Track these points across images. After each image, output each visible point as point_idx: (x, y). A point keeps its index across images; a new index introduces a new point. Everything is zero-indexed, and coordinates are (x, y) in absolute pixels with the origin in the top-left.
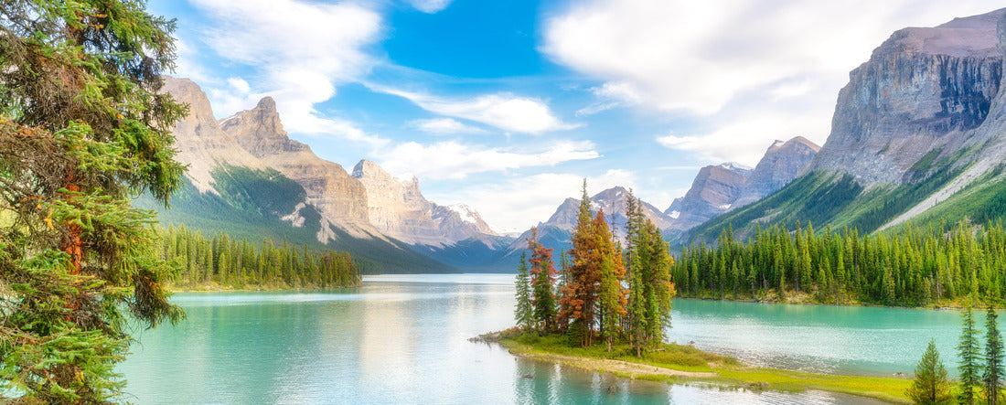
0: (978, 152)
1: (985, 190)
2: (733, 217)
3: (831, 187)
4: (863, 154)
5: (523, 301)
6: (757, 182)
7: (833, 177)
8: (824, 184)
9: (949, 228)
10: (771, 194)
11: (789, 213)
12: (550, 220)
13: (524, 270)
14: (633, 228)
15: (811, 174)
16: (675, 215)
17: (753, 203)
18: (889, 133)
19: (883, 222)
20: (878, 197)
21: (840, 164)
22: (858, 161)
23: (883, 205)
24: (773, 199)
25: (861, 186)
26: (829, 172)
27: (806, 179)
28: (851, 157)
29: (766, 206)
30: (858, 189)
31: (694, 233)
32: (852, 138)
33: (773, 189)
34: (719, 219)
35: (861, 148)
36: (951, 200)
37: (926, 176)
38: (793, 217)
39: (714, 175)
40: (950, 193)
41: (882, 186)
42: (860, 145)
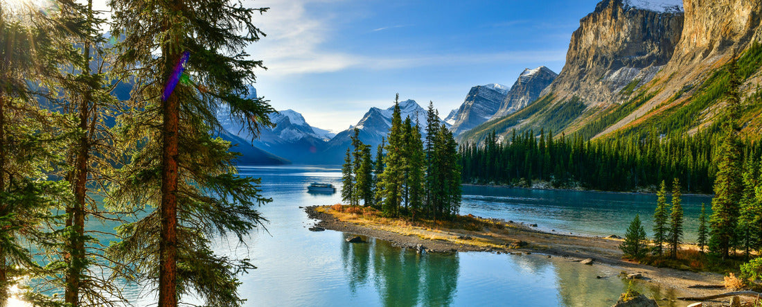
0: (666, 82)
1: (670, 110)
2: (494, 125)
3: (564, 104)
4: (588, 81)
5: (348, 184)
6: (512, 99)
7: (566, 97)
8: (560, 102)
9: (644, 136)
10: (522, 108)
11: (534, 122)
12: (359, 124)
13: (349, 161)
14: (431, 130)
15: (551, 94)
16: (452, 122)
17: (508, 115)
18: (606, 66)
19: (599, 131)
20: (597, 113)
21: (571, 88)
22: (583, 86)
23: (600, 119)
24: (523, 112)
25: (585, 104)
26: (563, 94)
27: (547, 97)
28: (578, 82)
29: (518, 117)
30: (583, 107)
31: (466, 136)
32: (580, 68)
33: (523, 105)
34: (484, 126)
35: (586, 76)
36: (646, 117)
37: (630, 99)
38: (537, 125)
39: (481, 93)
40: (646, 111)
41: (599, 104)
42: (585, 74)
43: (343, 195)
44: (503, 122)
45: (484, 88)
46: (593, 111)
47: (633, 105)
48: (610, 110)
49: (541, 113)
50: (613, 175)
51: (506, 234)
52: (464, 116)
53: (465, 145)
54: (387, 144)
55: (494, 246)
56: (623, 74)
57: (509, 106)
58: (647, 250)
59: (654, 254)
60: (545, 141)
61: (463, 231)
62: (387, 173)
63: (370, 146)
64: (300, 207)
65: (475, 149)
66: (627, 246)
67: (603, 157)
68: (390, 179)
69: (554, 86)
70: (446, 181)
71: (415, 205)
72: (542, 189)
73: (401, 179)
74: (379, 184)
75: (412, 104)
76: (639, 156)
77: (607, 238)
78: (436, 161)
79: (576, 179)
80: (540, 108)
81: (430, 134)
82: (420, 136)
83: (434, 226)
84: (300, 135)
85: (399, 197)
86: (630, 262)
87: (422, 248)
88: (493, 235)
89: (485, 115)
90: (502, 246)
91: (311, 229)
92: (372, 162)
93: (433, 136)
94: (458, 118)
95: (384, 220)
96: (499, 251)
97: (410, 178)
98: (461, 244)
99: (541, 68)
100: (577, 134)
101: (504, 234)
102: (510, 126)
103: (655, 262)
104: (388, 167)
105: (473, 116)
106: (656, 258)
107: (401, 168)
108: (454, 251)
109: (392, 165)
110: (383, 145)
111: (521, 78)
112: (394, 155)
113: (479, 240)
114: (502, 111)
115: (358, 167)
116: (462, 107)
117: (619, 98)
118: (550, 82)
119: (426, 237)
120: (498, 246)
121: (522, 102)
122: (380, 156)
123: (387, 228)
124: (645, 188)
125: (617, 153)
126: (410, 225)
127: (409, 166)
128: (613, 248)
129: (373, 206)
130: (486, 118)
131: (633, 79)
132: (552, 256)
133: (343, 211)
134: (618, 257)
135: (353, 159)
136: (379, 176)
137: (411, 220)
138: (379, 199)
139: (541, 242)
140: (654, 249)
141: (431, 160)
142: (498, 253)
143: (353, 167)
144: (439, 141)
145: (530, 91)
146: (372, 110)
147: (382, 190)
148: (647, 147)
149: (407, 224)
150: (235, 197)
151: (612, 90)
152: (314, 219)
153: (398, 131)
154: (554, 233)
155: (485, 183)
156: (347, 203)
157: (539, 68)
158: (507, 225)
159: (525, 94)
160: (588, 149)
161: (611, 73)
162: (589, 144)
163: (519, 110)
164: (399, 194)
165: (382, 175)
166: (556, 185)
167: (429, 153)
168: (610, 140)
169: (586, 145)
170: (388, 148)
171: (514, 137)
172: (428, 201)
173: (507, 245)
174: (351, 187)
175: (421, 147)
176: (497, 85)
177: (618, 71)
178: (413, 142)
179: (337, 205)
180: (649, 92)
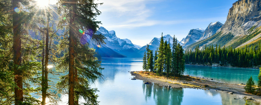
2: (198, 43)
3: (226, 35)
4: (235, 26)
5: (145, 64)
6: (206, 34)
7: (226, 33)
8: (224, 34)
9: (257, 47)
10: (209, 37)
11: (214, 42)
12: (150, 43)
13: (145, 56)
14: (174, 45)
15: (221, 32)
16: (183, 42)
17: (204, 40)
18: (242, 21)
19: (239, 45)
20: (238, 38)
21: (228, 29)
22: (233, 28)
23: (239, 41)
24: (210, 38)
25: (234, 35)
26: (225, 31)
27: (219, 33)
28: (231, 27)
29: (208, 40)
30: (233, 36)
31: (188, 47)
32: (232, 22)
33: (210, 36)
34: (195, 44)
35: (234, 25)
36: (258, 40)
37: (252, 33)
38: (215, 43)
39: (194, 32)
40: (258, 38)
41: (239, 35)
42: (234, 24)
43: (143, 68)
44: (202, 42)
45: (195, 30)
46: (237, 38)
47: (253, 35)
48: (244, 37)
49: (216, 39)
50: (244, 61)
51: (201, 82)
52: (187, 40)
53: (188, 50)
54: (159, 50)
55: (196, 86)
56: (249, 24)
57: (204, 36)
58: (255, 89)
59: (257, 91)
60: (218, 49)
61: (185, 81)
62: (158, 60)
63: (153, 51)
64: (129, 72)
65: (191, 52)
66: (247, 88)
67: (240, 55)
68: (159, 62)
69: (222, 29)
70: (179, 63)
71: (168, 71)
72: (216, 66)
73: (163, 62)
74: (155, 64)
75: (169, 36)
76: (254, 55)
77: (239, 85)
78: (175, 56)
79: (229, 63)
80: (216, 37)
81: (174, 47)
82: (170, 47)
83: (174, 79)
84: (130, 47)
85: (163, 69)
86: (248, 94)
87: (170, 87)
88: (196, 82)
89: (195, 40)
90: (199, 87)
91: (132, 79)
92: (153, 56)
93: (175, 47)
94: (185, 41)
95: (157, 76)
96: (198, 88)
97: (166, 62)
98: (184, 85)
99: (217, 22)
100: (230, 47)
101: (200, 82)
102: (205, 43)
103: (258, 94)
104: (159, 58)
105: (191, 40)
106: (258, 93)
107: (163, 58)
108: (181, 88)
109: (160, 57)
110: (157, 50)
111: (209, 26)
112: (161, 54)
113: (190, 84)
114: (202, 38)
115: (149, 58)
116: (187, 37)
117: (247, 33)
118: (220, 27)
119: (171, 82)
120: (197, 86)
121: (210, 35)
122: (156, 54)
123: (158, 79)
124: (256, 66)
125: (245, 53)
126: (166, 78)
127: (166, 58)
128: (241, 88)
129: (153, 72)
130: (196, 41)
131: (253, 26)
132: (218, 90)
133: (143, 73)
134: (243, 92)
135: (147, 55)
136: (155, 61)
137: (166, 77)
138: (155, 69)
139: (214, 85)
140: (257, 89)
141: (174, 56)
142: (197, 89)
143: (147, 58)
144: (177, 49)
145: (213, 31)
146: (155, 38)
147: (156, 66)
148: (258, 51)
149: (165, 78)
150: (92, 67)
151: (245, 30)
152: (133, 76)
153: (162, 46)
154: (219, 82)
155: (195, 64)
156: (145, 70)
157: (216, 22)
158: (201, 79)
159: (211, 32)
160: (234, 52)
161: (245, 23)
162: (235, 50)
163: (208, 38)
164: (162, 68)
165: (156, 61)
166: (221, 65)
167: (173, 53)
168: (243, 48)
169: (233, 51)
170: (159, 52)
171: (206, 48)
172: (173, 70)
173: (201, 86)
174: (146, 65)
175: (170, 51)
176: (200, 29)
177: (247, 23)
178: (168, 49)
179: (141, 71)
180: (259, 30)
